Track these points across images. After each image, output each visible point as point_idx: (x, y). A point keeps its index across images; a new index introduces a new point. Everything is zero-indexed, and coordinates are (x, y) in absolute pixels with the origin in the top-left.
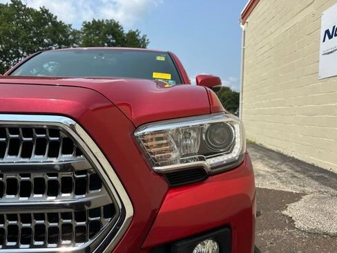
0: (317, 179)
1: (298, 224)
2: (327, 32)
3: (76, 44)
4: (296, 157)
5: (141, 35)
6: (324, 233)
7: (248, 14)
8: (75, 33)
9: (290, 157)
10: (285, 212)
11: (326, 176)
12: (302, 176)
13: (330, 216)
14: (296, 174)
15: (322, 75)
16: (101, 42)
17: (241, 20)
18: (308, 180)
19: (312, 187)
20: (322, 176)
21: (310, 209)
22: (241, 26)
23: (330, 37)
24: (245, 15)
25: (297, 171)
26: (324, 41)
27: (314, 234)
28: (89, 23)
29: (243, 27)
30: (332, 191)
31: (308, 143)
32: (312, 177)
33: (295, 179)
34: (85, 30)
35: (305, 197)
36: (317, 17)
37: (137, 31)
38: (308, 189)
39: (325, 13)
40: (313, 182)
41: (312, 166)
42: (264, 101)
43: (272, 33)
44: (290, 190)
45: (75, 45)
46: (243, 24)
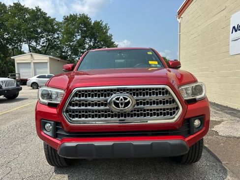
0: (230, 114)
1: (220, 134)
2: (234, 27)
3: (60, 31)
4: (216, 103)
5: (104, 24)
6: (234, 137)
7: (182, 12)
8: (58, 24)
9: (212, 103)
10: (213, 129)
11: (235, 112)
12: (221, 112)
13: (237, 130)
14: (218, 112)
15: (231, 53)
16: (76, 30)
17: (178, 16)
18: (224, 114)
19: (226, 117)
20: (233, 112)
21: (226, 128)
22: (178, 19)
23: (236, 31)
24: (180, 13)
25: (217, 110)
26: (232, 33)
27: (228, 137)
28: (67, 16)
29: (179, 20)
30: (238, 119)
31: (224, 94)
32: (227, 113)
33: (217, 114)
34: (65, 22)
35: (223, 122)
36: (227, 18)
37: (101, 21)
38: (224, 119)
39: (232, 16)
40: (227, 115)
41: (227, 107)
42: (195, 69)
43: (199, 26)
44: (214, 119)
45: (58, 32)
46: (179, 18)
